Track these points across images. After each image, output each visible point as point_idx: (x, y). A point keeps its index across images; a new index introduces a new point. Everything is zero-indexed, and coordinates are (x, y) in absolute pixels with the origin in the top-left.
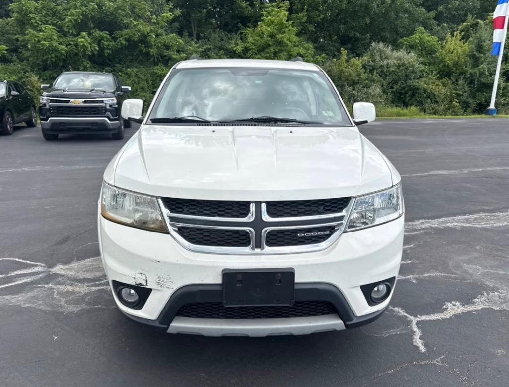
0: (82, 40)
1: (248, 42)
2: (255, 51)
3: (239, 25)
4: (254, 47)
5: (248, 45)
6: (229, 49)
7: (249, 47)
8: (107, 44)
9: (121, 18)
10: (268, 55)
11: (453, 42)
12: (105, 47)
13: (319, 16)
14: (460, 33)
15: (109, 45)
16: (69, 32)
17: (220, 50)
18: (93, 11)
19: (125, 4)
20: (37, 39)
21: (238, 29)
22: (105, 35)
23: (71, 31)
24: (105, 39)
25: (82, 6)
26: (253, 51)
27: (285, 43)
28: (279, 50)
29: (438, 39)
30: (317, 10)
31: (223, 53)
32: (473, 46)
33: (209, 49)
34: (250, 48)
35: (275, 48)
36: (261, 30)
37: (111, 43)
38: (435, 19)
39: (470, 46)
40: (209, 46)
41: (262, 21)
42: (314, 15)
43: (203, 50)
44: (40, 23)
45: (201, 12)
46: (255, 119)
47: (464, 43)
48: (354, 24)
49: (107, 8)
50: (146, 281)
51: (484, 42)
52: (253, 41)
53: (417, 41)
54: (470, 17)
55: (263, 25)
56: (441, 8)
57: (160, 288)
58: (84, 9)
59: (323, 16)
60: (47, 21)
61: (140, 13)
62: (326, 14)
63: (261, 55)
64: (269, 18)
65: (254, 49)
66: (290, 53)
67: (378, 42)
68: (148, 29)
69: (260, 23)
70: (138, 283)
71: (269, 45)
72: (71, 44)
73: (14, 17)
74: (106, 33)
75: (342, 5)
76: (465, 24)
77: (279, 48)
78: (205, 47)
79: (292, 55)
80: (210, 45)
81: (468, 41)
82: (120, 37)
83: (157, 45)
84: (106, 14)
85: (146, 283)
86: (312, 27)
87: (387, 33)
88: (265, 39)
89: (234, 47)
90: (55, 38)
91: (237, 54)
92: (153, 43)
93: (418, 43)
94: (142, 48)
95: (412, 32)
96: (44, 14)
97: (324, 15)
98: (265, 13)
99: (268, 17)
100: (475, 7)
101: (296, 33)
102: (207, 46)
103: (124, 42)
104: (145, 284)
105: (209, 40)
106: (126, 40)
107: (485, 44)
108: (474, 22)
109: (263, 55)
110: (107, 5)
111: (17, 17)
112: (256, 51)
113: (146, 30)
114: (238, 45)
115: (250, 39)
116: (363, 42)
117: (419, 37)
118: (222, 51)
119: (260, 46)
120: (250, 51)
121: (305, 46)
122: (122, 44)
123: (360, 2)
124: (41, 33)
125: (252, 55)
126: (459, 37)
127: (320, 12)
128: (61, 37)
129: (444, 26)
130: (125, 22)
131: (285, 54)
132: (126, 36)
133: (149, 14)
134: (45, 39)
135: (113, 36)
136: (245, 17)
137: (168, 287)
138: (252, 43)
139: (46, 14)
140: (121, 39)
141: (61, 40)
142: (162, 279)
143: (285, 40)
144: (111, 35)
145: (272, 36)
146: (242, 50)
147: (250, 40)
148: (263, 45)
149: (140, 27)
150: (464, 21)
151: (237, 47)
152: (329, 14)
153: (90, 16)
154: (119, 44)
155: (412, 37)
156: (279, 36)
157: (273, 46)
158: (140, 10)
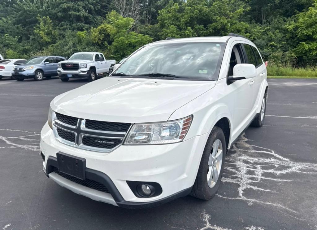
0: (188, 31)
2: (303, 28)
3: (296, 11)
5: (298, 24)
6: (283, 28)
7: (299, 25)
8: (202, 32)
9: (211, 16)
10: (315, 30)
12: (201, 34)
15: (203, 33)
16: (182, 28)
17: (276, 30)
18: (196, 14)
19: (215, 8)
20: (166, 34)
21: (295, 14)
22: (201, 27)
23: (183, 27)
24: (201, 30)
25: (191, 12)
26: (302, 28)
31: (279, 31)
33: (268, 30)
34: (300, 26)
36: (310, 13)
37: (204, 32)
40: (269, 28)
41: (313, 6)
43: (264, 30)
44: (169, 25)
45: (267, 6)
46: (151, 74)
49: (204, 12)
52: (303, 21)
55: (313, 9)
58: (191, 14)
60: (173, 23)
61: (224, 12)
63: (308, 30)
65: (303, 26)
68: (226, 21)
69: (310, 8)
71: (316, 23)
72: (182, 35)
73: (159, 23)
74: (202, 26)
78: (265, 29)
82: (210, 28)
83: (231, 30)
84: (203, 15)
88: (313, 18)
89: (287, 27)
90: (175, 32)
91: (289, 31)
92: (229, 30)
94: (222, 33)
96: (172, 20)
102: (267, 28)
103: (211, 31)
105: (270, 24)
106: (213, 29)
109: (310, 30)
110: (204, 10)
111: (161, 23)
113: (225, 22)
115: (301, 20)
118: (277, 30)
119: (308, 24)
120: (299, 29)
122: (210, 32)
124: (168, 30)
125: (301, 30)
128: (179, 31)
130: (213, 18)
132: (213, 27)
133: (228, 12)
134: (170, 33)
135: (207, 27)
136: (301, 5)
138: (302, 23)
139: (173, 19)
140: (210, 29)
141: (178, 32)
144: (205, 27)
146: (293, 28)
148: (311, 23)
149: (222, 21)
151: (290, 26)
153: (194, 17)
154: (209, 32)
158: (224, 10)
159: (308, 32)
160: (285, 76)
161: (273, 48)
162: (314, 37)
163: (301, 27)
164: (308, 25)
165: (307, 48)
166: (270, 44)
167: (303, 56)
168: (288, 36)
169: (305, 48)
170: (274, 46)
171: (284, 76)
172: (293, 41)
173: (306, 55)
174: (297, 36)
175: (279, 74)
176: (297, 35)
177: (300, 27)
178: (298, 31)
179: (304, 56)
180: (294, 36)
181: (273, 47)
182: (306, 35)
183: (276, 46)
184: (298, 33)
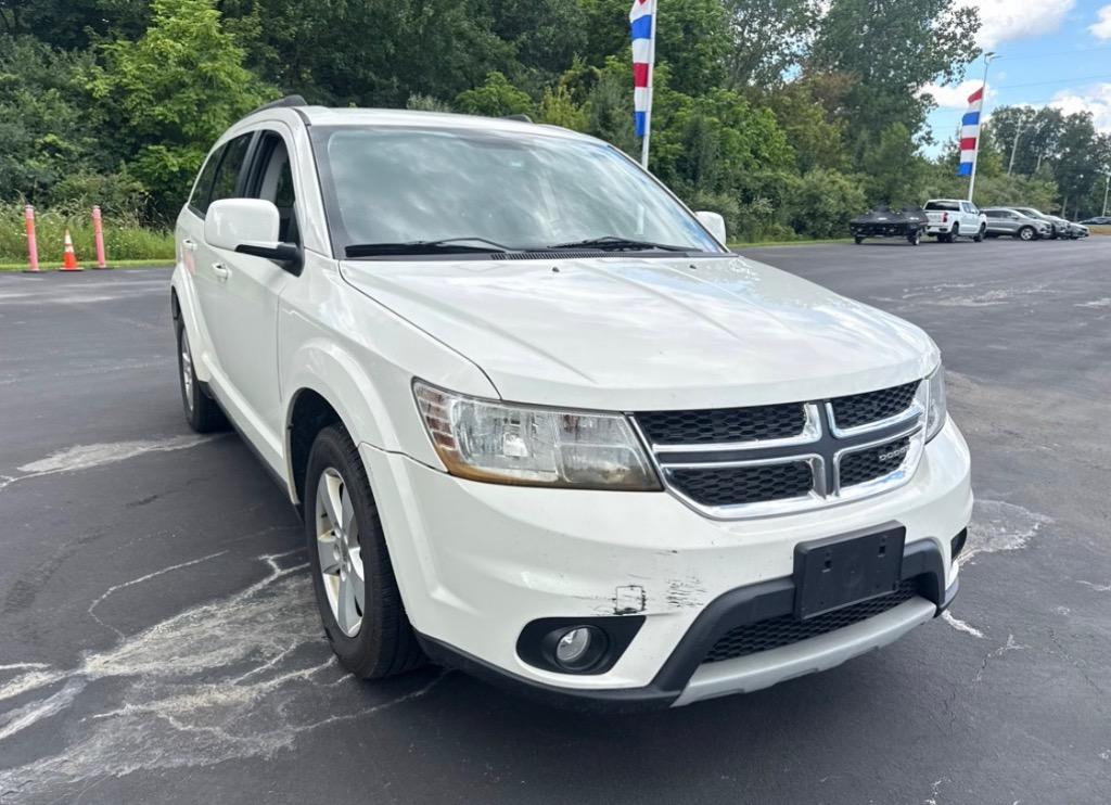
1: (125, 73)
2: (147, 96)
3: (87, 29)
4: (141, 86)
5: (125, 80)
6: (72, 86)
7: (127, 85)
10: (185, 107)
11: (557, 105)
13: (287, 28)
14: (568, 89)
17: (47, 88)
21: (89, 39)
26: (142, 95)
27: (223, 83)
28: (209, 97)
29: (529, 98)
30: (282, 13)
31: (58, 94)
32: (596, 116)
34: (132, 87)
35: (199, 91)
36: (156, 47)
38: (518, 57)
39: (589, 116)
41: (155, 25)
42: (276, 25)
47: (577, 110)
48: (364, 54)
50: (644, 600)
51: (613, 109)
52: (137, 73)
53: (495, 99)
54: (576, 59)
55: (160, 36)
56: (524, 37)
57: (676, 610)
59: (295, 29)
62: (301, 24)
63: (165, 106)
64: (173, 19)
65: (143, 91)
66: (236, 106)
67: (424, 96)
69: (150, 30)
70: (620, 608)
71: (183, 85)
75: (335, 10)
76: (571, 72)
77: (208, 92)
79: (239, 110)
80: (14, 73)
81: (583, 106)
85: (644, 605)
86: (272, 52)
87: (432, 79)
88: (171, 69)
89: (86, 83)
91: (97, 100)
93: (495, 103)
95: (482, 79)
97: (297, 26)
98: (160, 6)
99: (168, 17)
100: (581, 42)
101: (243, 61)
102: (6, 75)
104: (639, 607)
107: (614, 113)
108: (587, 70)
109: (169, 106)
112: (151, 97)
114: (95, 79)
115: (128, 67)
116: (383, 92)
117: (498, 91)
118: (52, 90)
119: (158, 84)
120: (133, 96)
121: (268, 93)
123: (371, 6)
125: (138, 101)
126: (567, 96)
127: (287, 19)
129: (532, 72)
131: (227, 107)
136: (102, 11)
137: (692, 604)
138: (134, 76)
142: (681, 588)
143: (222, 76)
145: (186, 62)
146: (110, 92)
147: (130, 68)
148: (167, 82)
150: (569, 67)
151: (95, 83)
152: (308, 25)
155: (483, 89)
156: (206, 66)
157: (193, 86)
159: (165, 111)
160: (143, 259)
161: (56, 157)
162: (184, 130)
163: (137, 90)
164: (159, 88)
165: (173, 165)
166: (41, 141)
167: (163, 191)
168: (98, 116)
169: (169, 164)
170: (60, 151)
171: (138, 258)
172: (117, 136)
173: (174, 190)
174: (126, 120)
175: (119, 254)
176: (126, 115)
177: (131, 91)
178: (128, 104)
179: (169, 193)
180: (118, 120)
181: (57, 155)
182: (160, 123)
183: (67, 152)
184: (133, 111)
